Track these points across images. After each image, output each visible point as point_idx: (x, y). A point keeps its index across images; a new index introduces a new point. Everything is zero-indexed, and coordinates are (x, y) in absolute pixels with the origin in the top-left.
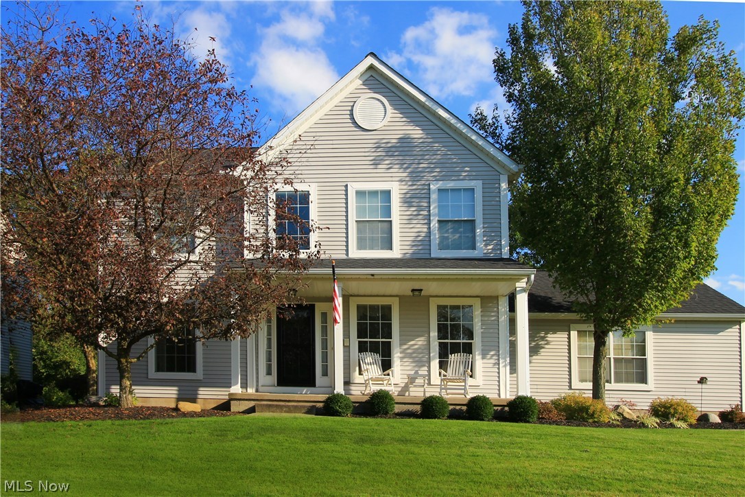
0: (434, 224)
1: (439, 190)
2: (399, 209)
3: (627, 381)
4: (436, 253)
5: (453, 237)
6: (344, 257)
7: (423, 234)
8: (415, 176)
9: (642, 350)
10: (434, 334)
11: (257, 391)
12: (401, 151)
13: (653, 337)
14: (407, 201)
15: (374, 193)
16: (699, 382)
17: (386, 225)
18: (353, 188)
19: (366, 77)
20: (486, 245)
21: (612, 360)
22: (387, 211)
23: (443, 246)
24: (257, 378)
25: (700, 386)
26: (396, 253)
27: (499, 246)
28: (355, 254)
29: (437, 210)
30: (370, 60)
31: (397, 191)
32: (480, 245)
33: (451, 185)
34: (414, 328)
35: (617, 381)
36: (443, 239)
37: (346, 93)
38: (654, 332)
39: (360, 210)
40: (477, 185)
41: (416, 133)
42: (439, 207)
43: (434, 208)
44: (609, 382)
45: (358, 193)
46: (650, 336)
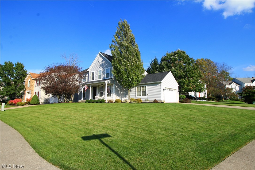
0: (105, 74)
4: (106, 78)
5: (107, 76)
6: (97, 80)
7: (104, 76)
8: (104, 68)
14: (103, 72)
17: (101, 75)
19: (100, 55)
21: (141, 92)
22: (101, 73)
26: (102, 79)
27: (112, 77)
30: (100, 53)
31: (102, 70)
33: (107, 68)
37: (98, 58)
40: (110, 68)
41: (104, 62)
42: (106, 72)
44: (141, 96)
45: (99, 71)
46: (147, 87)
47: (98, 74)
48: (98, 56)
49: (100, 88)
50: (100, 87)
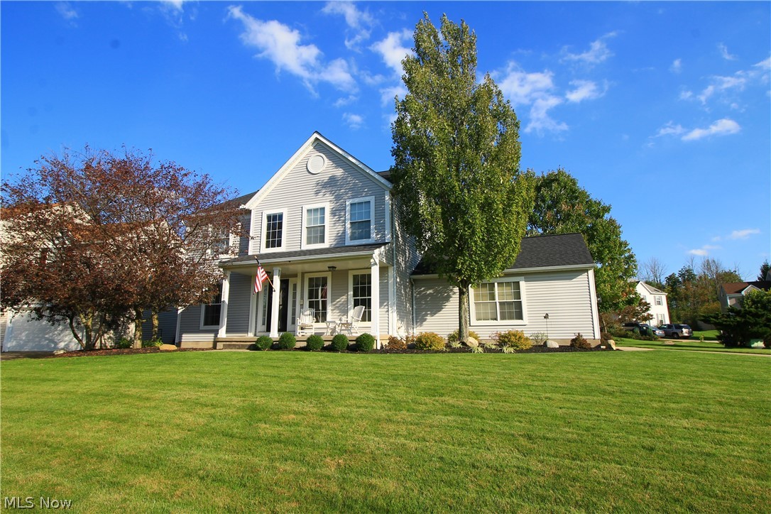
0: (348, 225)
1: (351, 204)
2: (329, 218)
3: (511, 318)
4: (348, 242)
5: (358, 232)
6: (299, 249)
7: (341, 232)
8: (338, 198)
9: (518, 295)
10: (351, 293)
11: (255, 335)
12: (331, 184)
13: (525, 285)
14: (333, 213)
15: (316, 210)
16: (545, 317)
17: (322, 228)
18: (306, 207)
19: (315, 145)
20: (377, 235)
21: (498, 304)
22: (323, 219)
23: (353, 238)
24: (256, 327)
25: (545, 320)
26: (326, 245)
27: (384, 236)
28: (305, 247)
29: (349, 216)
30: (316, 135)
31: (328, 207)
32: (373, 235)
33: (356, 200)
34: (340, 290)
35: (502, 319)
36: (353, 233)
37: (304, 155)
38: (525, 281)
39: (309, 221)
40: (372, 199)
41: (339, 172)
42: (351, 214)
43: (348, 215)
44: (496, 319)
45: (308, 211)
46: (523, 284)
47: (305, 225)
48: (308, 147)
49: (310, 285)
50: (311, 280)
